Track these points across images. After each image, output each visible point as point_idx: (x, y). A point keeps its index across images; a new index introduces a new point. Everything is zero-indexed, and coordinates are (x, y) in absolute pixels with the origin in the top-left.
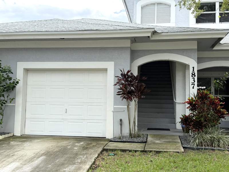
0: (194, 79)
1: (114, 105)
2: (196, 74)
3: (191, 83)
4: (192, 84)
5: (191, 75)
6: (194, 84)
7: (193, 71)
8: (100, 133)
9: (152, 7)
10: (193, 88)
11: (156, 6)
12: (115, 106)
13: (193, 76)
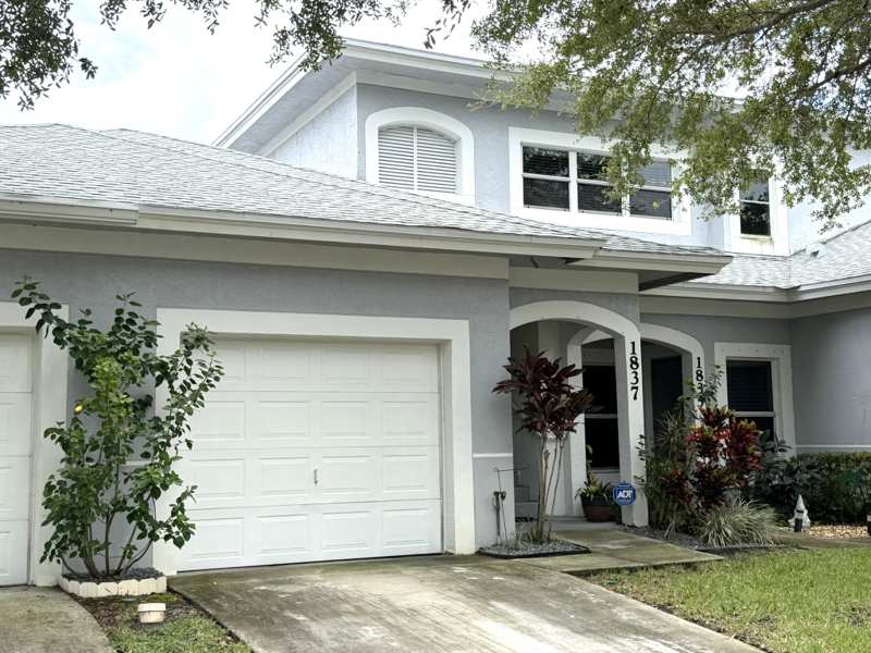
0: (636, 373)
1: (474, 452)
2: (639, 362)
3: (630, 386)
4: (633, 388)
5: (629, 363)
6: (637, 388)
7: (634, 353)
8: (422, 541)
9: (402, 137)
10: (635, 398)
11: (415, 138)
12: (476, 455)
13: (634, 366)
